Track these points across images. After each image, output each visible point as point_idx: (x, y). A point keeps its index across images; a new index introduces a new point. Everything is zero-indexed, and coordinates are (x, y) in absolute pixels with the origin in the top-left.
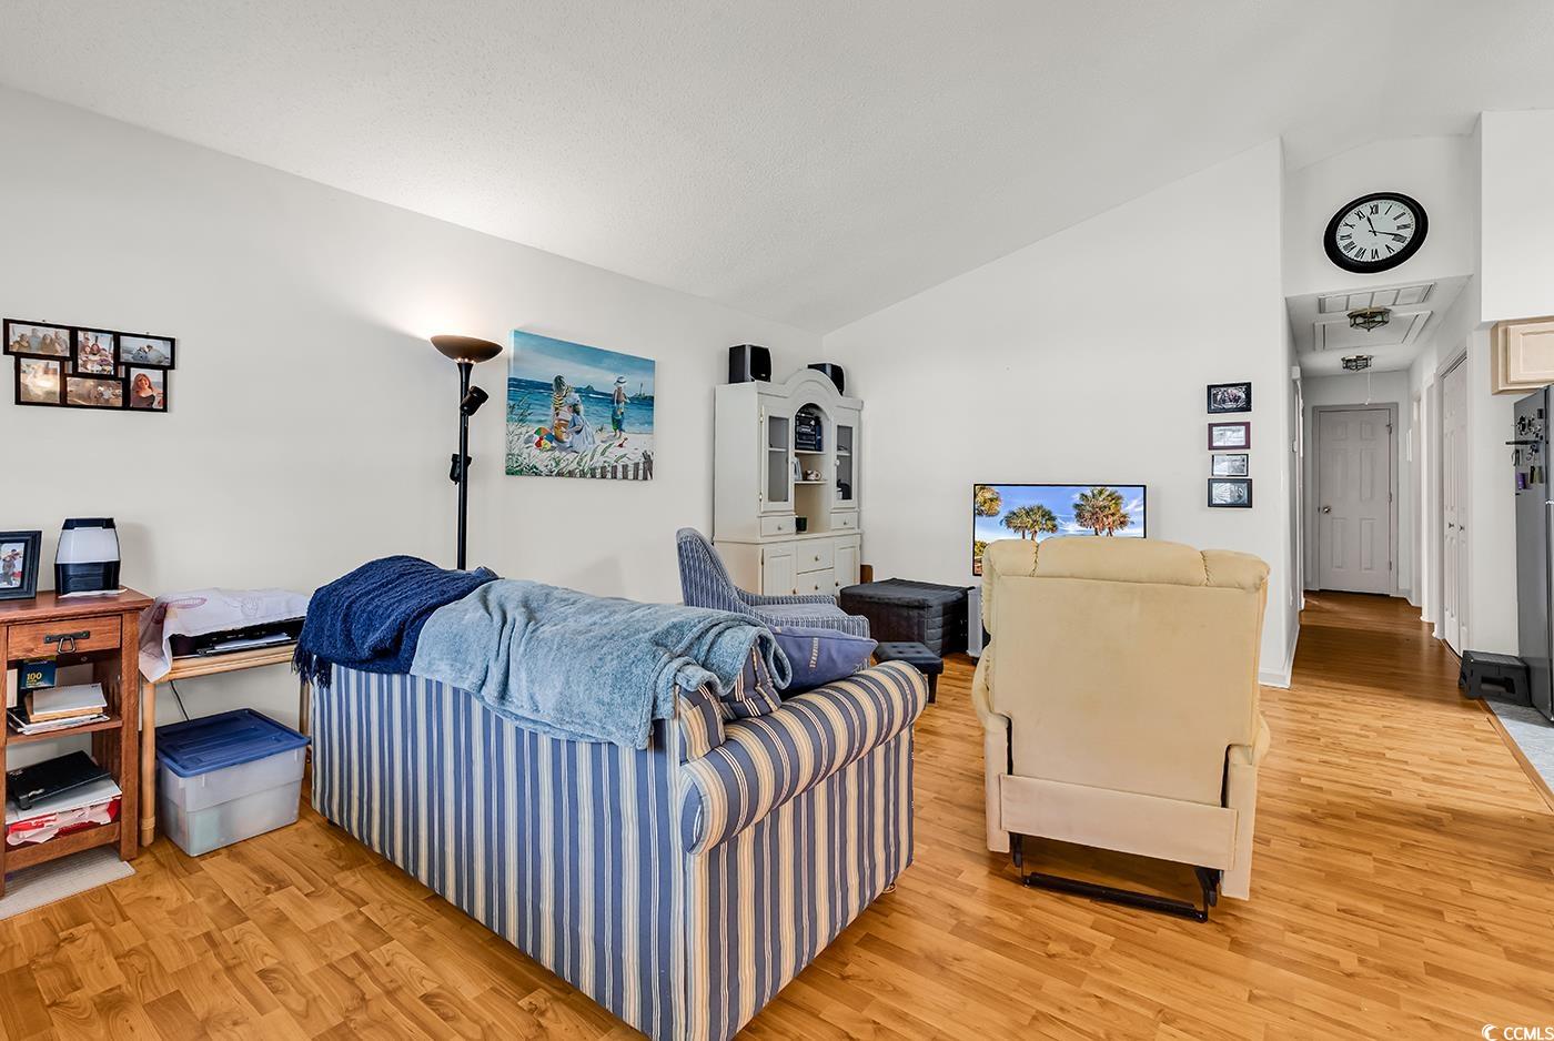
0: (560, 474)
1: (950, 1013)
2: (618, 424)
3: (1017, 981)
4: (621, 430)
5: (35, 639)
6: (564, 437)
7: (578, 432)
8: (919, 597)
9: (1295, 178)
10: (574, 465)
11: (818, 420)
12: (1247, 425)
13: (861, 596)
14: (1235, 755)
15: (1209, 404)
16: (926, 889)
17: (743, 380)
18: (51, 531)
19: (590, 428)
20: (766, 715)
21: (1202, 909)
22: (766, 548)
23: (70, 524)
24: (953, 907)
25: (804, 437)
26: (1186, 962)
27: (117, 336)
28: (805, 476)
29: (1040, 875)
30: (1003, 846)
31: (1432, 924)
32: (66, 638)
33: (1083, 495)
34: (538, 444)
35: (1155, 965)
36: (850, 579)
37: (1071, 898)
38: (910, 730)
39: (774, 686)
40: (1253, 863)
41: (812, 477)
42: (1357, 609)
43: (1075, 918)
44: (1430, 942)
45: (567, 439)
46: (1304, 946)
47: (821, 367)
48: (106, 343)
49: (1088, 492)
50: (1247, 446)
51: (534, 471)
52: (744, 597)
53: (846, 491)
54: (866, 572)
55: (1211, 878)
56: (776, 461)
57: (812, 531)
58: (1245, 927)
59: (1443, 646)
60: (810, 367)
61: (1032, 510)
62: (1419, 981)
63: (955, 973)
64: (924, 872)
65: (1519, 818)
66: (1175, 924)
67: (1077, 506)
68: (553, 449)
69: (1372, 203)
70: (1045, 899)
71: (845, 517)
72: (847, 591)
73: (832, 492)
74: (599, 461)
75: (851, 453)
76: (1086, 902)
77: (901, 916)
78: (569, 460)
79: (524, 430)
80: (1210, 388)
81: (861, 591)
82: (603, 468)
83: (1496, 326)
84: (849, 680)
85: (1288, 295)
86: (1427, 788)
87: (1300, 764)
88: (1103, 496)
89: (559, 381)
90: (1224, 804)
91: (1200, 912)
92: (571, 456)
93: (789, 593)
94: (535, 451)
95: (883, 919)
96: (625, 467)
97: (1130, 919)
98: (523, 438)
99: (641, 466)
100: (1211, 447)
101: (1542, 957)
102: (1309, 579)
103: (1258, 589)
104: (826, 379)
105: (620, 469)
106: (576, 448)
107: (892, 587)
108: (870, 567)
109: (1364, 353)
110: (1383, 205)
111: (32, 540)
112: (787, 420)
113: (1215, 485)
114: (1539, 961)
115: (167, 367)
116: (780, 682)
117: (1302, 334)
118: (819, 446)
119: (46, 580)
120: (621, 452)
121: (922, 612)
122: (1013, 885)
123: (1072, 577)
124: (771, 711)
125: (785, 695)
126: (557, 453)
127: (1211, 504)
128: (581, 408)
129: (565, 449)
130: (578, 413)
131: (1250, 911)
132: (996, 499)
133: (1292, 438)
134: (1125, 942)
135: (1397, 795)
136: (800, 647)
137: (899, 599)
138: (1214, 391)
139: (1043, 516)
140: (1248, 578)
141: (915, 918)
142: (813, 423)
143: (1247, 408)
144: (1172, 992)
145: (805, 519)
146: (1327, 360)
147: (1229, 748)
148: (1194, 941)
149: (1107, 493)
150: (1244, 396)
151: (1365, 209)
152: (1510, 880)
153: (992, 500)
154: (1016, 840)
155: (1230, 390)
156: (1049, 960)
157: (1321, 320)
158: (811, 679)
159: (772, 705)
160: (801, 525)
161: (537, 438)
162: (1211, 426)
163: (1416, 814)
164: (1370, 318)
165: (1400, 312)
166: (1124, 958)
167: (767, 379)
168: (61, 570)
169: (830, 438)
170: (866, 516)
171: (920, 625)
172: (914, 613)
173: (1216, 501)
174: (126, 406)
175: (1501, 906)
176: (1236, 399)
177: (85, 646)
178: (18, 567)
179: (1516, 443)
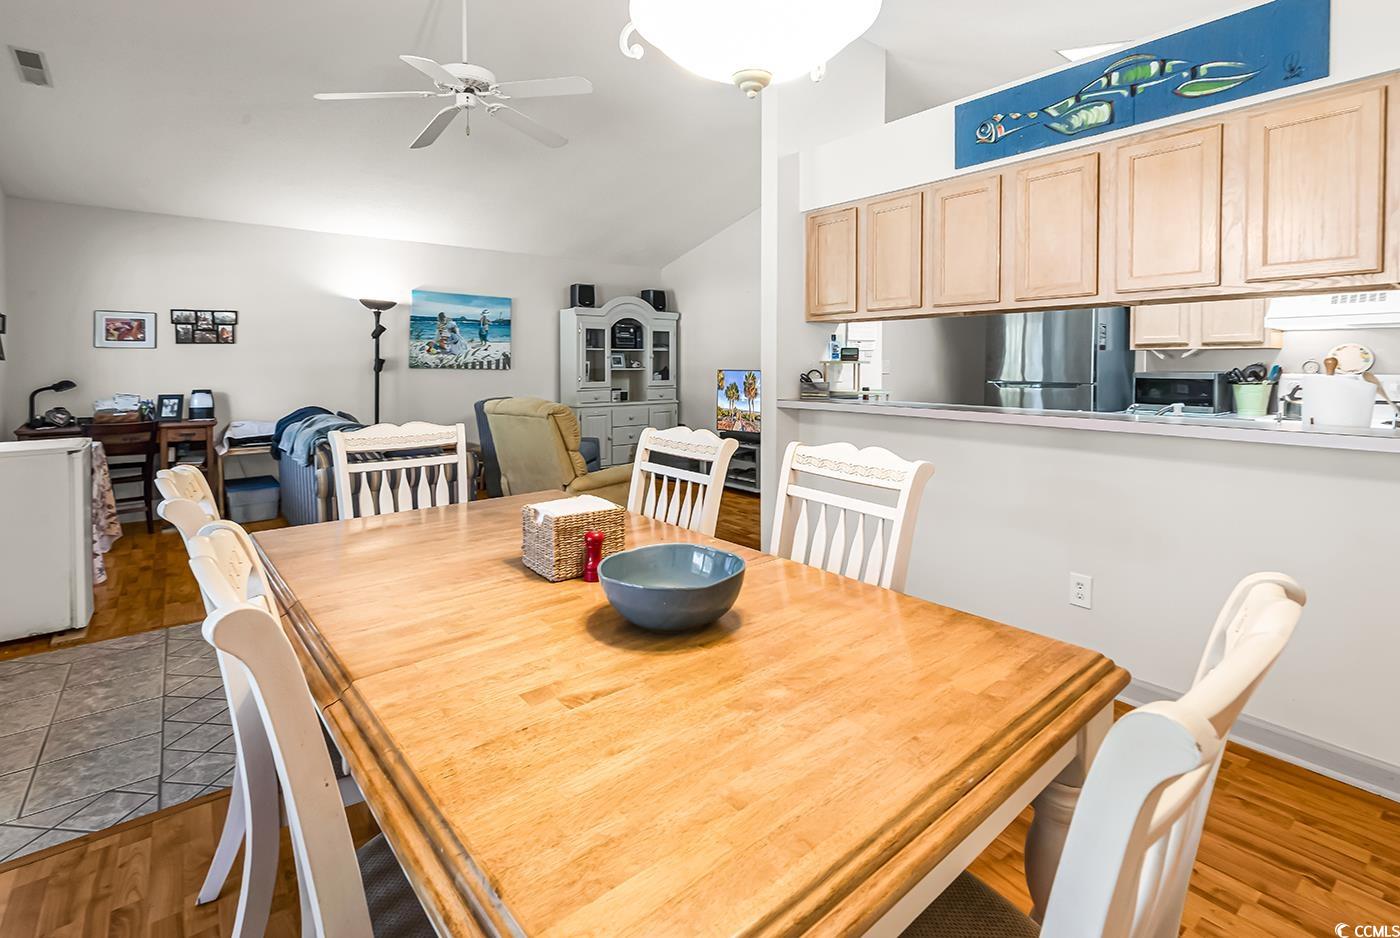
0: (443, 367)
2: (483, 338)
4: (486, 341)
5: (176, 434)
6: (446, 346)
7: (455, 343)
10: (453, 362)
11: (639, 329)
18: (187, 395)
19: (463, 340)
22: (583, 410)
23: (194, 392)
25: (622, 340)
27: (213, 312)
32: (187, 435)
34: (428, 351)
41: (635, 366)
45: (448, 348)
48: (208, 316)
51: (426, 366)
53: (665, 374)
56: (596, 357)
57: (631, 401)
68: (438, 353)
71: (662, 392)
73: (649, 375)
74: (470, 359)
75: (668, 349)
78: (449, 359)
79: (418, 344)
82: (473, 363)
89: (442, 315)
92: (450, 357)
94: (426, 354)
96: (489, 363)
98: (418, 348)
99: (501, 361)
104: (643, 303)
105: (485, 363)
106: (454, 351)
111: (180, 398)
112: (605, 330)
115: (234, 323)
118: (637, 345)
119: (185, 415)
120: (486, 353)
126: (441, 356)
128: (457, 330)
129: (446, 353)
130: (455, 333)
142: (632, 331)
161: (427, 347)
167: (591, 305)
168: (191, 410)
169: (648, 340)
174: (218, 342)
177: (194, 439)
178: (176, 408)
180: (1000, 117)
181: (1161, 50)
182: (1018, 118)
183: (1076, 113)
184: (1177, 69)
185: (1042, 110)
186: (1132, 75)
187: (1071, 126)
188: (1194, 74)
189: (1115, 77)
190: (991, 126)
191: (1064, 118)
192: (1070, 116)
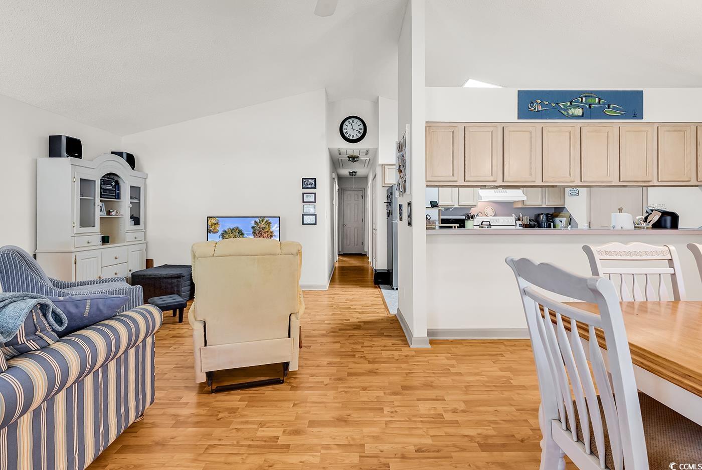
1: (164, 464)
3: (201, 436)
8: (177, 273)
9: (331, 105)
11: (117, 183)
12: (315, 194)
13: (144, 275)
14: (292, 317)
15: (303, 186)
16: (160, 412)
17: (60, 156)
20: (45, 347)
21: (283, 379)
22: (78, 254)
24: (175, 415)
25: (107, 191)
26: (274, 401)
28: (109, 213)
29: (219, 387)
30: (203, 379)
31: (351, 359)
33: (255, 221)
35: (261, 407)
36: (138, 266)
37: (233, 392)
38: (153, 338)
39: (53, 330)
40: (299, 354)
41: (114, 213)
42: (353, 259)
43: (233, 399)
44: (351, 366)
46: (315, 380)
47: (120, 154)
49: (257, 220)
50: (315, 202)
52: (56, 284)
53: (136, 220)
54: (149, 263)
55: (286, 365)
56: (85, 206)
57: (114, 242)
58: (297, 380)
59: (372, 269)
60: (112, 153)
61: (233, 230)
62: (346, 379)
63: (172, 445)
64: (162, 404)
65: (380, 320)
66: (272, 388)
67: (253, 227)
69: (353, 119)
70: (221, 396)
71: (136, 234)
72: (134, 274)
73: (127, 223)
75: (140, 200)
76: (239, 391)
77: (144, 429)
80: (303, 179)
81: (145, 273)
83: (382, 165)
84: (113, 319)
85: (330, 147)
86: (359, 316)
87: (326, 316)
88: (264, 222)
90: (289, 337)
91: (281, 380)
93: (96, 278)
95: (134, 435)
97: (257, 392)
100: (304, 202)
101: (377, 360)
102: (340, 250)
103: (297, 254)
104: (123, 161)
107: (163, 269)
108: (152, 260)
109: (355, 170)
110: (356, 120)
112: (95, 181)
113: (305, 216)
114: (376, 362)
116: (58, 327)
117: (335, 162)
118: (118, 196)
121: (179, 280)
122: (207, 395)
123: (230, 256)
124: (49, 345)
125: (61, 335)
127: (303, 224)
131: (300, 374)
132: (217, 223)
133: (332, 199)
134: (251, 403)
135: (352, 320)
136: (77, 307)
137: (166, 274)
138: (304, 180)
139: (239, 233)
140: (295, 251)
141: (153, 427)
142: (113, 184)
143: (315, 188)
144: (266, 414)
145: (108, 237)
146: (345, 172)
147: (290, 315)
148: (278, 392)
149: (265, 221)
150: (314, 183)
151: (351, 120)
152: (374, 339)
153: (215, 224)
154: (210, 375)
155: (310, 180)
156: (218, 421)
157: (340, 158)
158: (86, 322)
159: (50, 341)
160: (105, 240)
162: (303, 194)
163: (355, 325)
164: (353, 158)
165: (362, 158)
166: (250, 408)
167: (80, 156)
169: (125, 193)
170: (149, 234)
171: (178, 286)
172: (175, 281)
173: (305, 223)
175: (370, 348)
176: (311, 184)
179: (387, 203)
180: (539, 101)
181: (600, 94)
182: (547, 104)
183: (570, 109)
184: (604, 104)
185: (557, 104)
186: (590, 100)
187: (568, 114)
188: (609, 107)
189: (584, 99)
190: (535, 104)
191: (566, 110)
192: (568, 109)
